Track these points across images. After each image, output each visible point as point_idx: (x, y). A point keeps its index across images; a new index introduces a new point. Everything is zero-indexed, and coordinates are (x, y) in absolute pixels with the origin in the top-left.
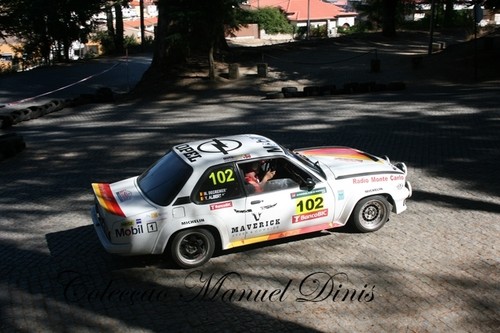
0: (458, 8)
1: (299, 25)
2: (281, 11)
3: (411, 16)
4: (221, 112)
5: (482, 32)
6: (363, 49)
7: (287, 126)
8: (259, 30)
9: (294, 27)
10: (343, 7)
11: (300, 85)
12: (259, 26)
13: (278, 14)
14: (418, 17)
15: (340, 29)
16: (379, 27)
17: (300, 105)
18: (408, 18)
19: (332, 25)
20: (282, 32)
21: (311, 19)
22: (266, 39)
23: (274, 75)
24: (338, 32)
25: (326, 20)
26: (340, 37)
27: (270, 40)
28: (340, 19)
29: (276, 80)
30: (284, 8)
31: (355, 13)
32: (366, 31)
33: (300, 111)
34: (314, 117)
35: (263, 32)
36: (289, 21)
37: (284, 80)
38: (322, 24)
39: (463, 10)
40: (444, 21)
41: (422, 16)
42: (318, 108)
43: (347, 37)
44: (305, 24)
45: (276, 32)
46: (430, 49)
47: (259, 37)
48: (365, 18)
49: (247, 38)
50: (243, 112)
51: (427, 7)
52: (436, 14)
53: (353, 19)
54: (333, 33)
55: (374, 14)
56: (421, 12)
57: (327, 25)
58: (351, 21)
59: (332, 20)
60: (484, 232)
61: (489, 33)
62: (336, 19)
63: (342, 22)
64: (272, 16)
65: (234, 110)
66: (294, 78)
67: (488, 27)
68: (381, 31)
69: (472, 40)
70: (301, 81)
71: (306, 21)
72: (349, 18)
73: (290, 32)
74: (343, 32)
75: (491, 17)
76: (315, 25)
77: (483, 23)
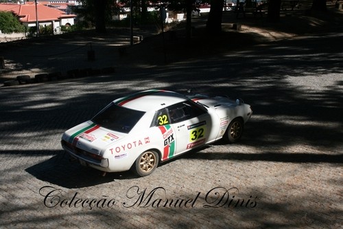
0: (151, 10)
1: (30, 25)
2: (14, 14)
3: (117, 17)
5: (168, 28)
6: (82, 43)
7: (25, 106)
9: (26, 27)
10: (64, 10)
11: (32, 73)
13: (12, 17)
14: (122, 17)
15: (63, 28)
16: (93, 26)
17: (33, 89)
18: (115, 18)
19: (56, 25)
20: (16, 31)
21: (38, 20)
22: (2, 37)
23: (11, 66)
24: (62, 30)
25: (51, 21)
26: (63, 34)
27: (5, 38)
28: (62, 20)
29: (12, 70)
30: (16, 12)
31: (74, 15)
32: (84, 28)
33: (37, 93)
34: (45, 98)
36: (22, 23)
37: (19, 70)
38: (48, 24)
39: (154, 11)
40: (141, 21)
41: (125, 16)
42: (49, 90)
43: (68, 34)
44: (34, 25)
45: (10, 31)
46: (132, 40)
48: (82, 19)
51: (128, 10)
52: (134, 14)
53: (73, 19)
54: (59, 32)
55: (89, 16)
56: (124, 13)
57: (52, 25)
58: (71, 21)
59: (56, 21)
60: (177, 176)
61: (173, 28)
62: (59, 20)
63: (64, 22)
64: (6, 19)
66: (27, 68)
67: (173, 23)
68: (94, 28)
69: (161, 34)
70: (33, 70)
71: (35, 22)
72: (69, 19)
73: (22, 32)
74: (66, 31)
75: (175, 17)
76: (43, 25)
77: (169, 20)
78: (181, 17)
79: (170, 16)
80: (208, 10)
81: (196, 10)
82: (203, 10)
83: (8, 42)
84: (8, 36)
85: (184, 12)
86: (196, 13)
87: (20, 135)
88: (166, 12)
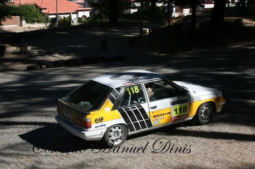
0: (159, 5)
1: (51, 17)
2: (37, 7)
3: (128, 11)
4: (4, 77)
5: (174, 21)
6: (99, 33)
8: (21, 20)
9: (47, 18)
10: (81, 4)
12: (21, 17)
13: (35, 9)
14: (133, 11)
15: (79, 20)
16: (107, 18)
17: (59, 71)
18: (126, 12)
19: (74, 17)
20: (38, 22)
21: (58, 12)
22: (26, 27)
24: (78, 21)
25: (69, 14)
26: (80, 25)
27: (29, 27)
28: (79, 12)
30: (39, 4)
31: (90, 9)
32: (98, 20)
33: (63, 75)
34: (69, 79)
35: (24, 22)
36: (44, 14)
37: (42, 56)
38: (66, 16)
39: (162, 6)
40: (150, 14)
41: (135, 11)
42: (73, 73)
43: (85, 25)
44: (54, 16)
45: (33, 22)
46: (141, 32)
47: (21, 25)
48: (97, 12)
49: (12, 26)
50: (20, 77)
51: (138, 4)
52: (144, 9)
53: (88, 12)
54: (75, 23)
55: (103, 9)
56: (134, 7)
57: (70, 17)
58: (87, 14)
59: (73, 13)
62: (77, 12)
63: (81, 14)
64: (30, 10)
65: (13, 76)
67: (179, 17)
68: (108, 20)
69: (168, 26)
71: (56, 14)
72: (85, 12)
73: (44, 22)
74: (82, 22)
75: (181, 11)
76: (62, 17)
77: (175, 14)
78: (187, 12)
79: (177, 11)
80: (212, 6)
81: (201, 6)
82: (207, 6)
83: (31, 31)
84: (31, 25)
85: (190, 7)
86: (201, 9)
87: (48, 109)
88: (173, 7)
